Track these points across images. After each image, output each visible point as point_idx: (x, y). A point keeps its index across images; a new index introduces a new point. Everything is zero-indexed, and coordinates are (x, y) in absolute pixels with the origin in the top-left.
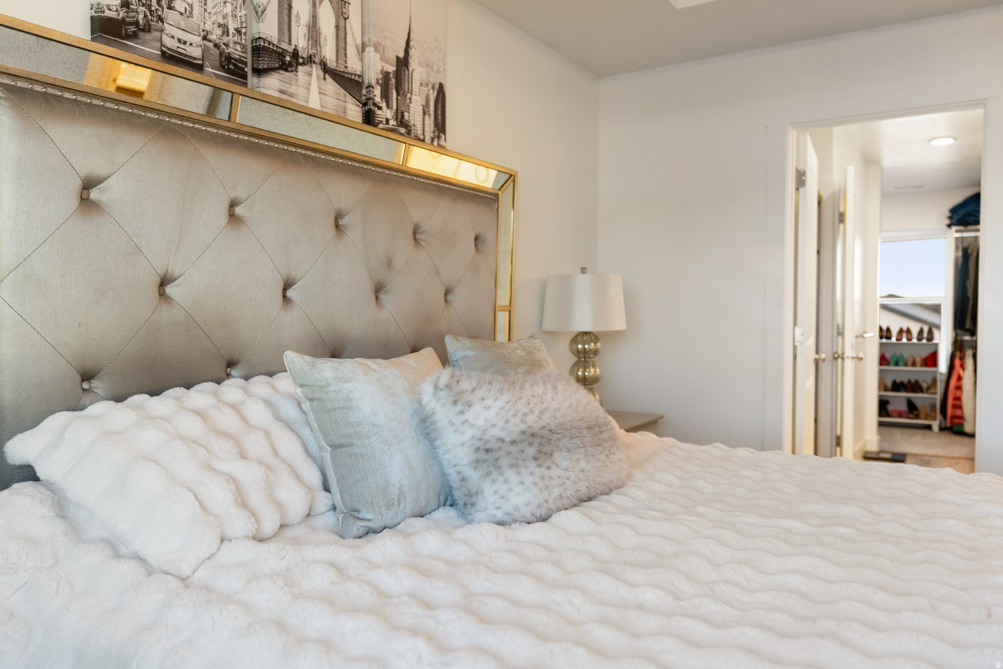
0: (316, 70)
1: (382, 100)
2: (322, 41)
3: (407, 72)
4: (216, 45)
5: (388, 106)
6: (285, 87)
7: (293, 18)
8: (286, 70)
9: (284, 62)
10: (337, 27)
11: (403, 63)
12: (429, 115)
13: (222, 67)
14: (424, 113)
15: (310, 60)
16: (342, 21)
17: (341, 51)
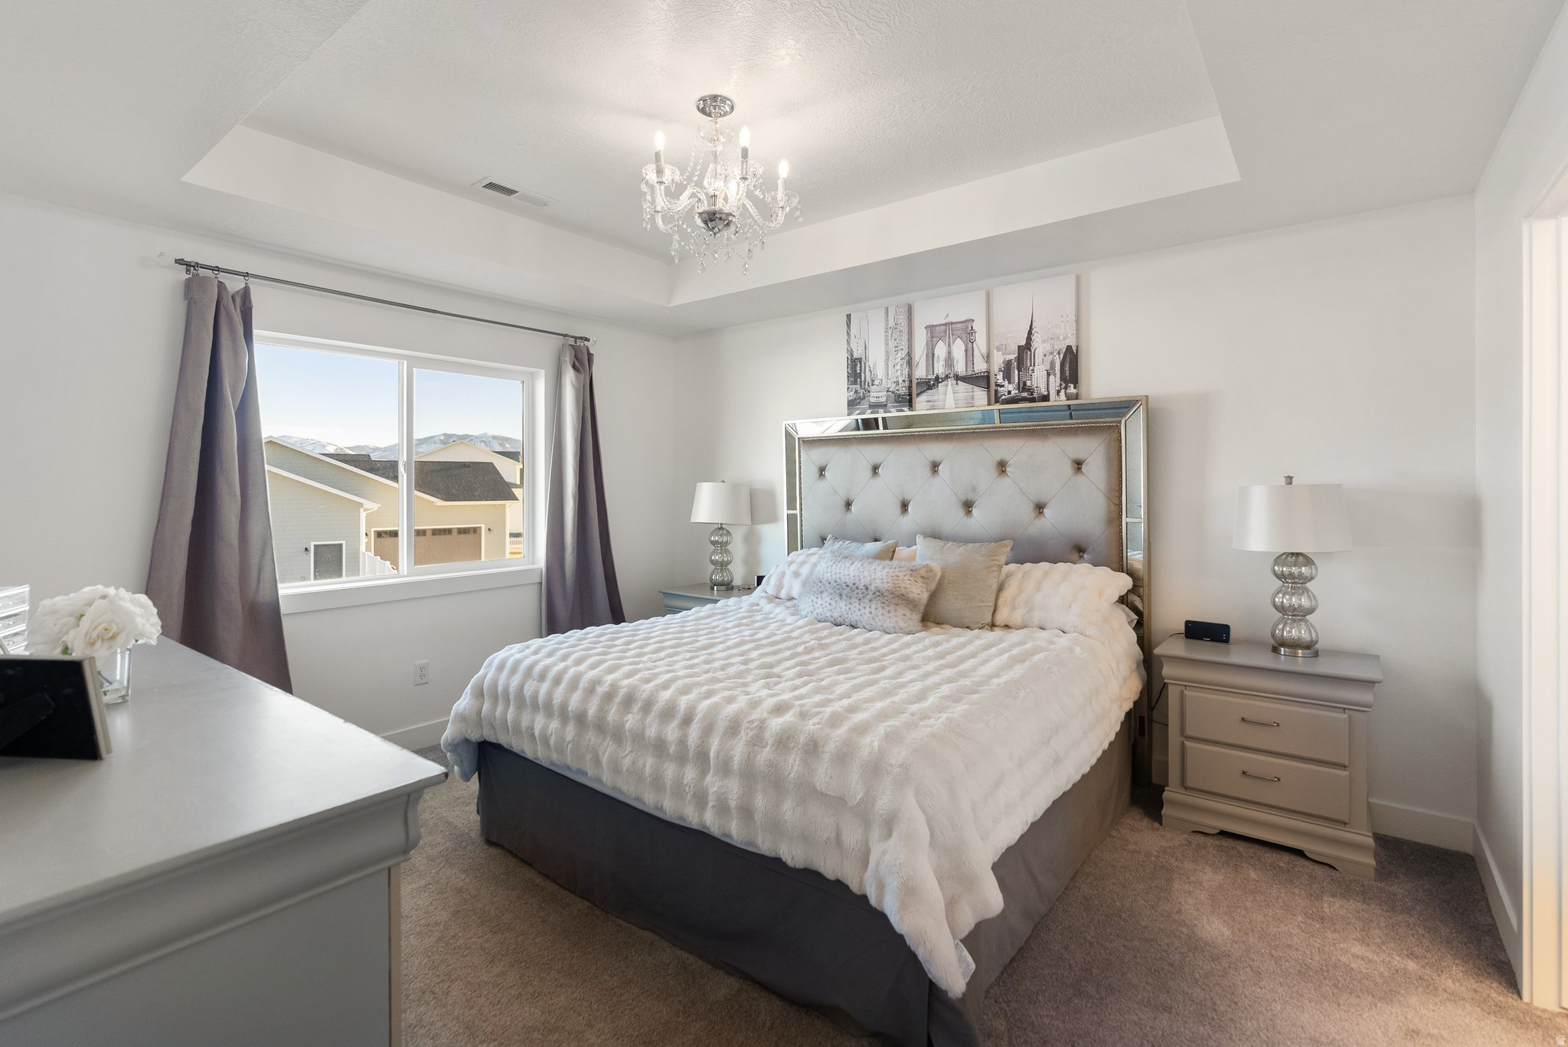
0: (951, 382)
1: (1004, 380)
2: (955, 363)
3: (1029, 353)
4: (893, 392)
5: (1009, 383)
6: (930, 398)
7: (935, 359)
8: (931, 389)
9: (929, 386)
10: (966, 351)
11: (1025, 349)
12: (1055, 375)
13: (896, 401)
14: (1048, 374)
15: (947, 377)
16: (970, 345)
17: (970, 363)
